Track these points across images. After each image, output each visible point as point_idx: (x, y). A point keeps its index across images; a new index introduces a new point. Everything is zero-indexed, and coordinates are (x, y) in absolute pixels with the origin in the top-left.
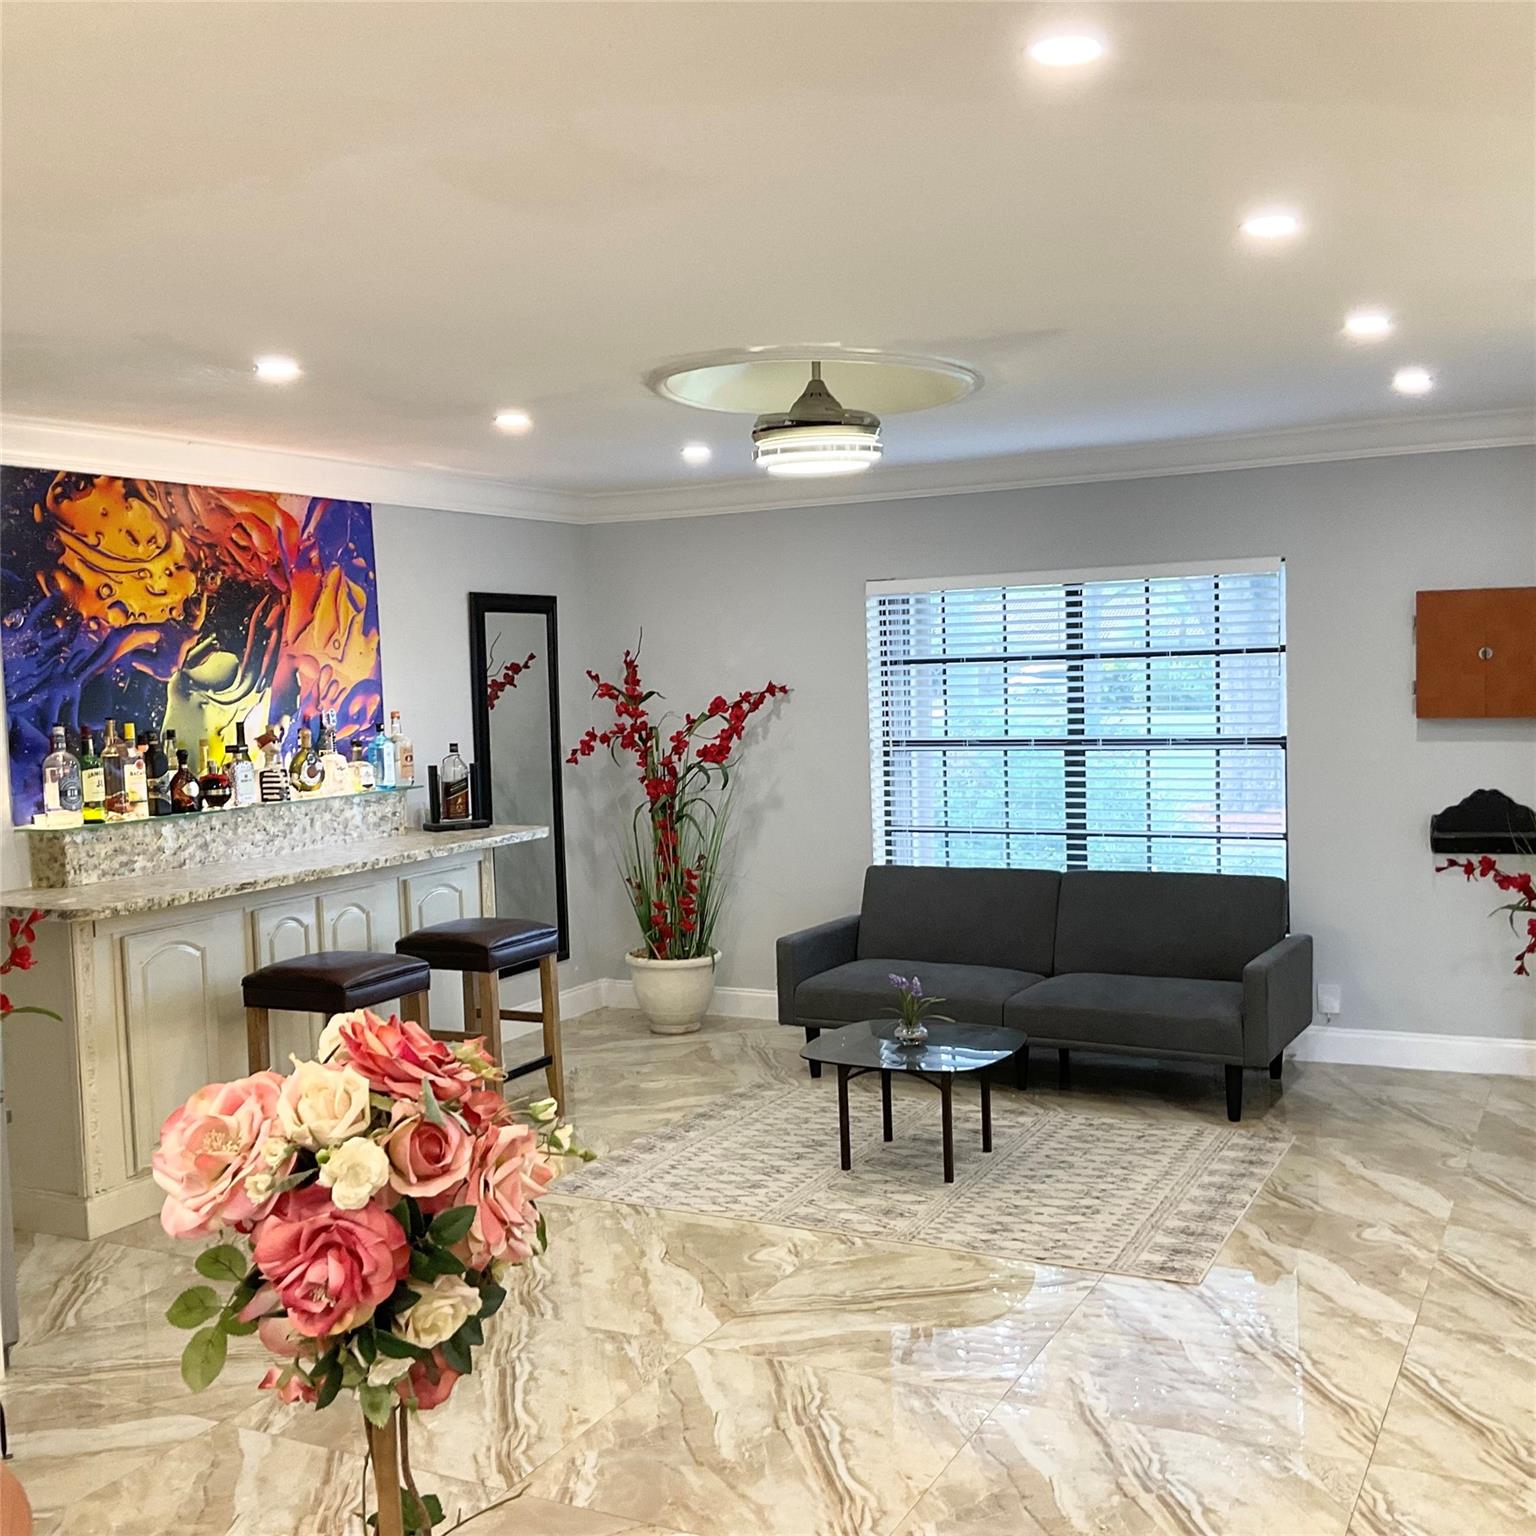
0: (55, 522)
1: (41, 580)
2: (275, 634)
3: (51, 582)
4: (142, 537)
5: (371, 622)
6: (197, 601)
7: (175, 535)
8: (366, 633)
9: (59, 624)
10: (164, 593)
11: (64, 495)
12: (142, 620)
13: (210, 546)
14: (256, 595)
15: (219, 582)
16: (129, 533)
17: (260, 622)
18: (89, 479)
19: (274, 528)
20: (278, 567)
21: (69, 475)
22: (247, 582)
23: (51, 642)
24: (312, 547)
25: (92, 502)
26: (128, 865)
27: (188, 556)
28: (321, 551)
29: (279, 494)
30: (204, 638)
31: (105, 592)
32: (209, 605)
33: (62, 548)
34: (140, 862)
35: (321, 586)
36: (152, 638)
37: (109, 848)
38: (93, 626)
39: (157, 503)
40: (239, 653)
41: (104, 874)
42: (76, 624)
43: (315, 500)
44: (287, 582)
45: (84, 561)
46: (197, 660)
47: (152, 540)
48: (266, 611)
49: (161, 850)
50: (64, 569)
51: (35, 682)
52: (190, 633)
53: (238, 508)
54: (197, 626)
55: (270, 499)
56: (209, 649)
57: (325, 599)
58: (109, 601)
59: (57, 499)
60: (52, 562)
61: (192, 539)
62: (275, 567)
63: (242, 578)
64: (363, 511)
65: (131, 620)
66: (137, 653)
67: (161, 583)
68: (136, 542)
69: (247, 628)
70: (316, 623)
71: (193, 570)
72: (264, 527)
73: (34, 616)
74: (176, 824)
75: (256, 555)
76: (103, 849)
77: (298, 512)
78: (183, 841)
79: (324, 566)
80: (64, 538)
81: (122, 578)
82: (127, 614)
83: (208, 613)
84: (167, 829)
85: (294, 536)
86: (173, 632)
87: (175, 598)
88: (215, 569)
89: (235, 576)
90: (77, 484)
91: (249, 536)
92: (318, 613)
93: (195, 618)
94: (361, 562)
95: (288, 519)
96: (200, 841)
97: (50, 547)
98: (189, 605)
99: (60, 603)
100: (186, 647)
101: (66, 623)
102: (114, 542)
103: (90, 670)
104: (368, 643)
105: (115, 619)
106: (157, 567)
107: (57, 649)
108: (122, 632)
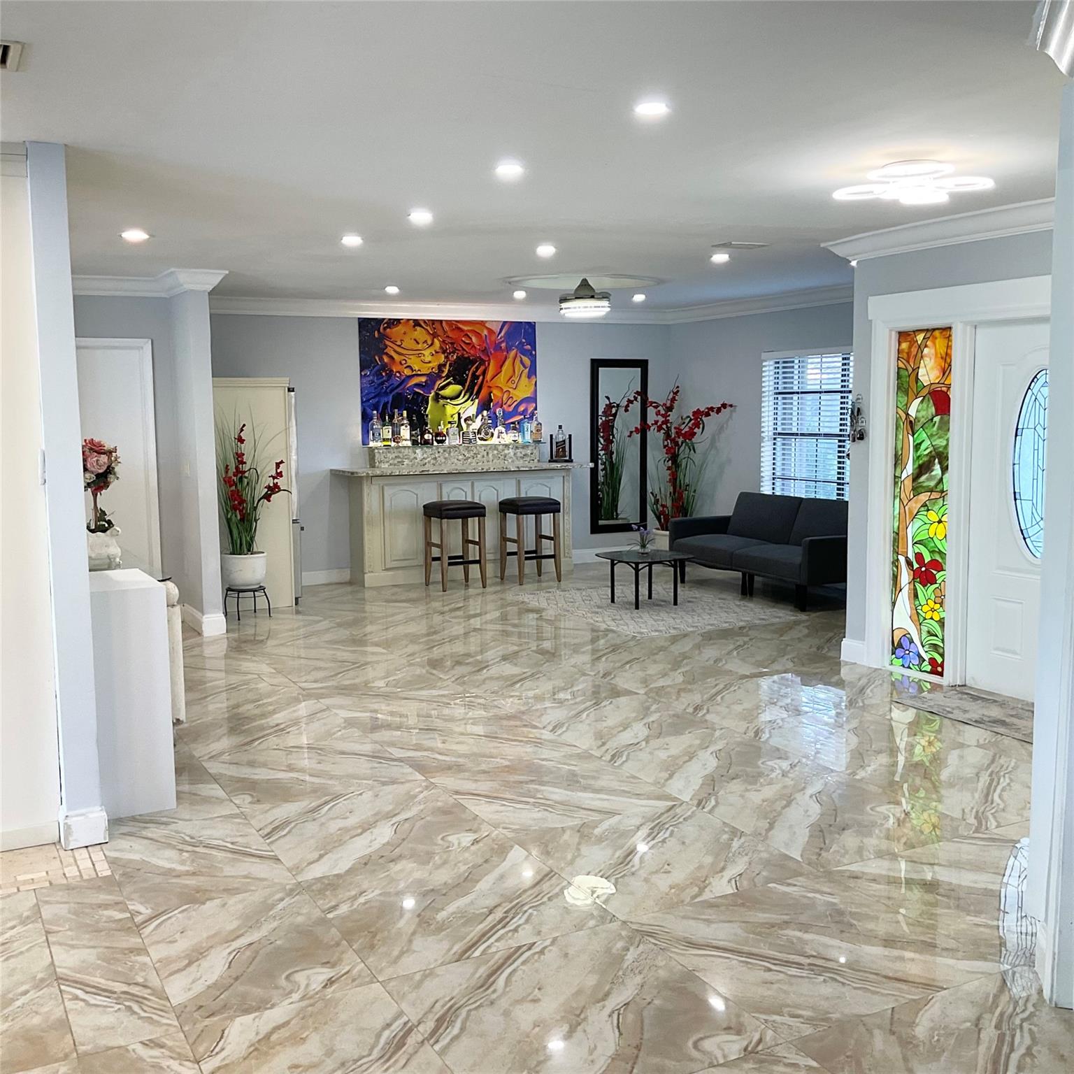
0: (384, 337)
1: (377, 358)
2: (481, 378)
3: (381, 359)
4: (421, 341)
5: (532, 372)
6: (444, 365)
7: (435, 340)
8: (529, 377)
9: (384, 374)
10: (430, 362)
11: (389, 327)
12: (419, 373)
13: (452, 344)
14: (473, 362)
15: (455, 357)
16: (415, 340)
17: (474, 374)
18: (399, 321)
19: (483, 335)
20: (485, 351)
21: (390, 319)
22: (469, 357)
23: (381, 381)
24: (503, 341)
25: (399, 329)
26: (402, 463)
27: (441, 347)
28: (507, 343)
29: (486, 321)
30: (447, 379)
31: (404, 362)
32: (450, 366)
33: (386, 346)
34: (406, 462)
35: (506, 358)
36: (423, 379)
37: (394, 456)
38: (398, 374)
39: (428, 328)
40: (463, 385)
41: (391, 464)
42: (390, 374)
43: (505, 323)
44: (489, 356)
45: (395, 351)
46: (443, 388)
47: (426, 342)
48: (477, 368)
49: (416, 458)
50: (387, 354)
51: (373, 395)
52: (441, 377)
53: (465, 328)
54: (444, 375)
55: (482, 323)
56: (449, 384)
57: (508, 363)
58: (405, 366)
59: (385, 329)
60: (382, 352)
61: (444, 341)
62: (483, 351)
63: (466, 356)
64: (531, 326)
65: (414, 373)
66: (417, 385)
67: (428, 358)
68: (418, 343)
69: (467, 375)
70: (503, 372)
71: (444, 353)
72: (478, 335)
73: (373, 372)
74: (422, 449)
75: (474, 346)
76: (390, 456)
77: (496, 329)
78: (425, 456)
79: (508, 349)
80: (387, 343)
81: (410, 357)
82: (413, 371)
83: (449, 370)
84: (418, 451)
85: (493, 338)
86: (433, 378)
87: (435, 364)
88: (454, 352)
89: (463, 355)
90: (393, 323)
91: (471, 339)
92: (504, 368)
93: (443, 371)
94: (529, 347)
95: (490, 331)
96: (433, 456)
97: (382, 346)
98: (441, 367)
99: (384, 366)
100: (438, 382)
101: (386, 374)
102: (408, 343)
103: (396, 391)
104: (530, 382)
105: (407, 372)
106: (427, 353)
107: (383, 383)
108: (410, 377)
